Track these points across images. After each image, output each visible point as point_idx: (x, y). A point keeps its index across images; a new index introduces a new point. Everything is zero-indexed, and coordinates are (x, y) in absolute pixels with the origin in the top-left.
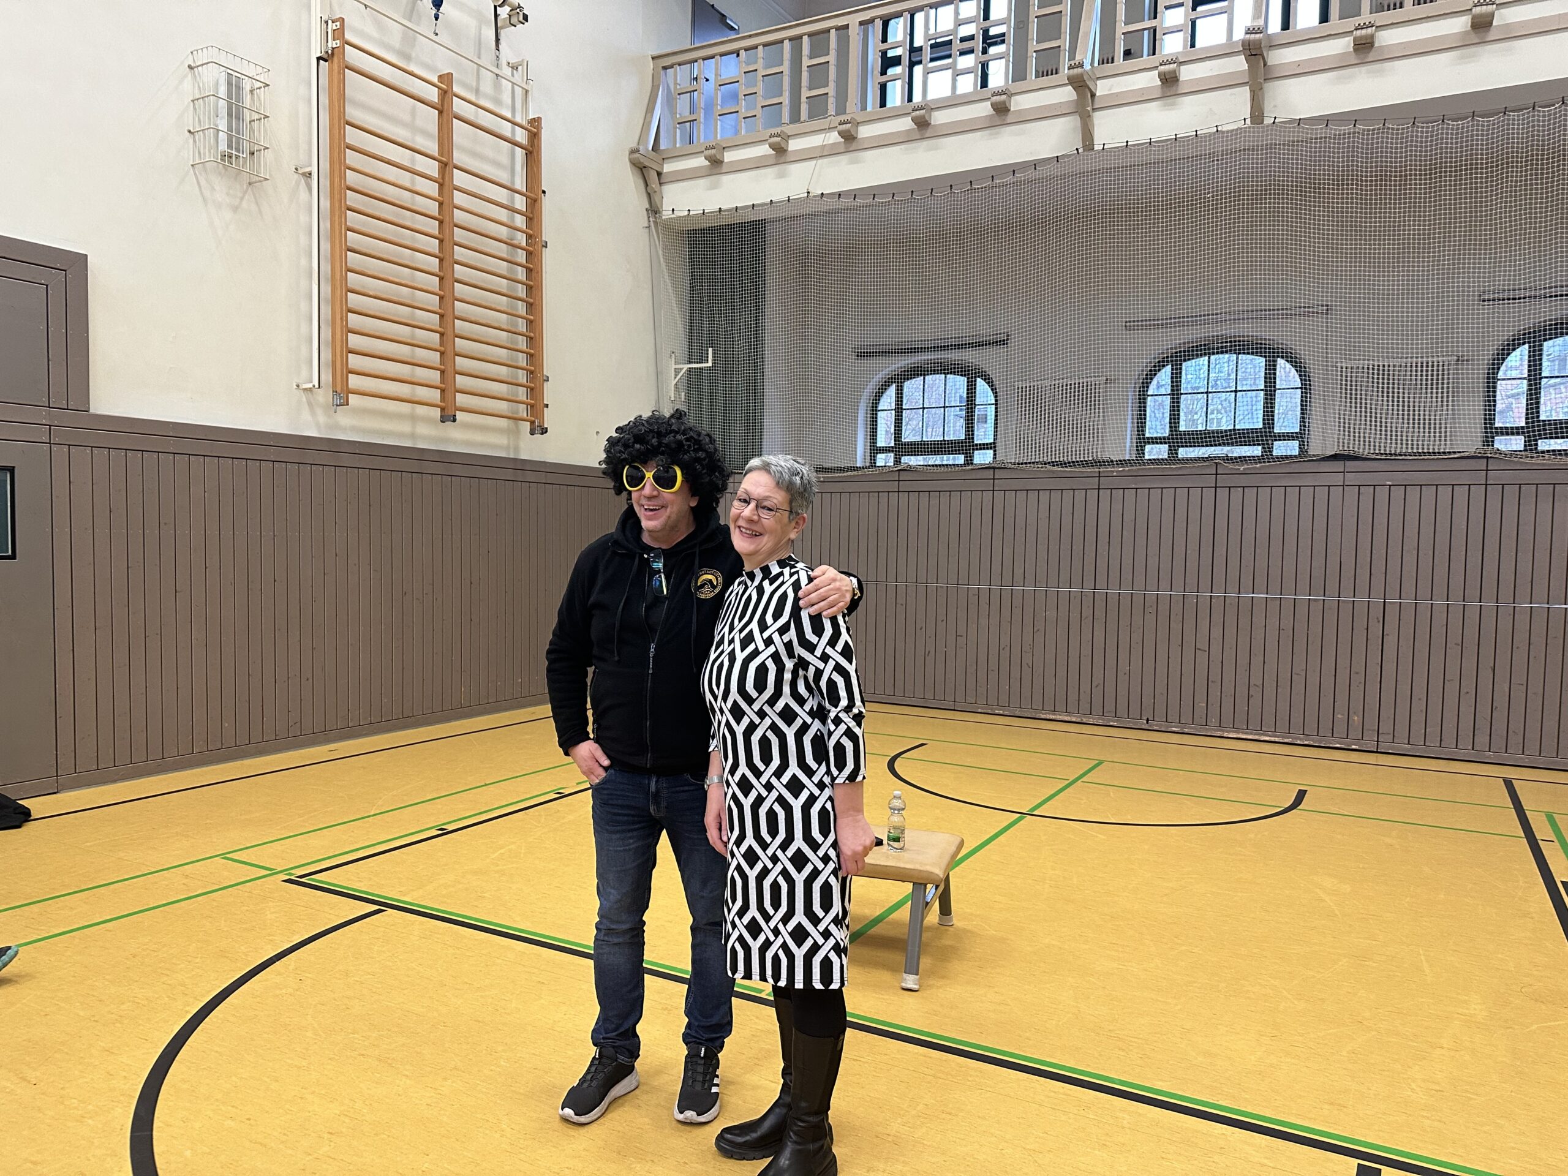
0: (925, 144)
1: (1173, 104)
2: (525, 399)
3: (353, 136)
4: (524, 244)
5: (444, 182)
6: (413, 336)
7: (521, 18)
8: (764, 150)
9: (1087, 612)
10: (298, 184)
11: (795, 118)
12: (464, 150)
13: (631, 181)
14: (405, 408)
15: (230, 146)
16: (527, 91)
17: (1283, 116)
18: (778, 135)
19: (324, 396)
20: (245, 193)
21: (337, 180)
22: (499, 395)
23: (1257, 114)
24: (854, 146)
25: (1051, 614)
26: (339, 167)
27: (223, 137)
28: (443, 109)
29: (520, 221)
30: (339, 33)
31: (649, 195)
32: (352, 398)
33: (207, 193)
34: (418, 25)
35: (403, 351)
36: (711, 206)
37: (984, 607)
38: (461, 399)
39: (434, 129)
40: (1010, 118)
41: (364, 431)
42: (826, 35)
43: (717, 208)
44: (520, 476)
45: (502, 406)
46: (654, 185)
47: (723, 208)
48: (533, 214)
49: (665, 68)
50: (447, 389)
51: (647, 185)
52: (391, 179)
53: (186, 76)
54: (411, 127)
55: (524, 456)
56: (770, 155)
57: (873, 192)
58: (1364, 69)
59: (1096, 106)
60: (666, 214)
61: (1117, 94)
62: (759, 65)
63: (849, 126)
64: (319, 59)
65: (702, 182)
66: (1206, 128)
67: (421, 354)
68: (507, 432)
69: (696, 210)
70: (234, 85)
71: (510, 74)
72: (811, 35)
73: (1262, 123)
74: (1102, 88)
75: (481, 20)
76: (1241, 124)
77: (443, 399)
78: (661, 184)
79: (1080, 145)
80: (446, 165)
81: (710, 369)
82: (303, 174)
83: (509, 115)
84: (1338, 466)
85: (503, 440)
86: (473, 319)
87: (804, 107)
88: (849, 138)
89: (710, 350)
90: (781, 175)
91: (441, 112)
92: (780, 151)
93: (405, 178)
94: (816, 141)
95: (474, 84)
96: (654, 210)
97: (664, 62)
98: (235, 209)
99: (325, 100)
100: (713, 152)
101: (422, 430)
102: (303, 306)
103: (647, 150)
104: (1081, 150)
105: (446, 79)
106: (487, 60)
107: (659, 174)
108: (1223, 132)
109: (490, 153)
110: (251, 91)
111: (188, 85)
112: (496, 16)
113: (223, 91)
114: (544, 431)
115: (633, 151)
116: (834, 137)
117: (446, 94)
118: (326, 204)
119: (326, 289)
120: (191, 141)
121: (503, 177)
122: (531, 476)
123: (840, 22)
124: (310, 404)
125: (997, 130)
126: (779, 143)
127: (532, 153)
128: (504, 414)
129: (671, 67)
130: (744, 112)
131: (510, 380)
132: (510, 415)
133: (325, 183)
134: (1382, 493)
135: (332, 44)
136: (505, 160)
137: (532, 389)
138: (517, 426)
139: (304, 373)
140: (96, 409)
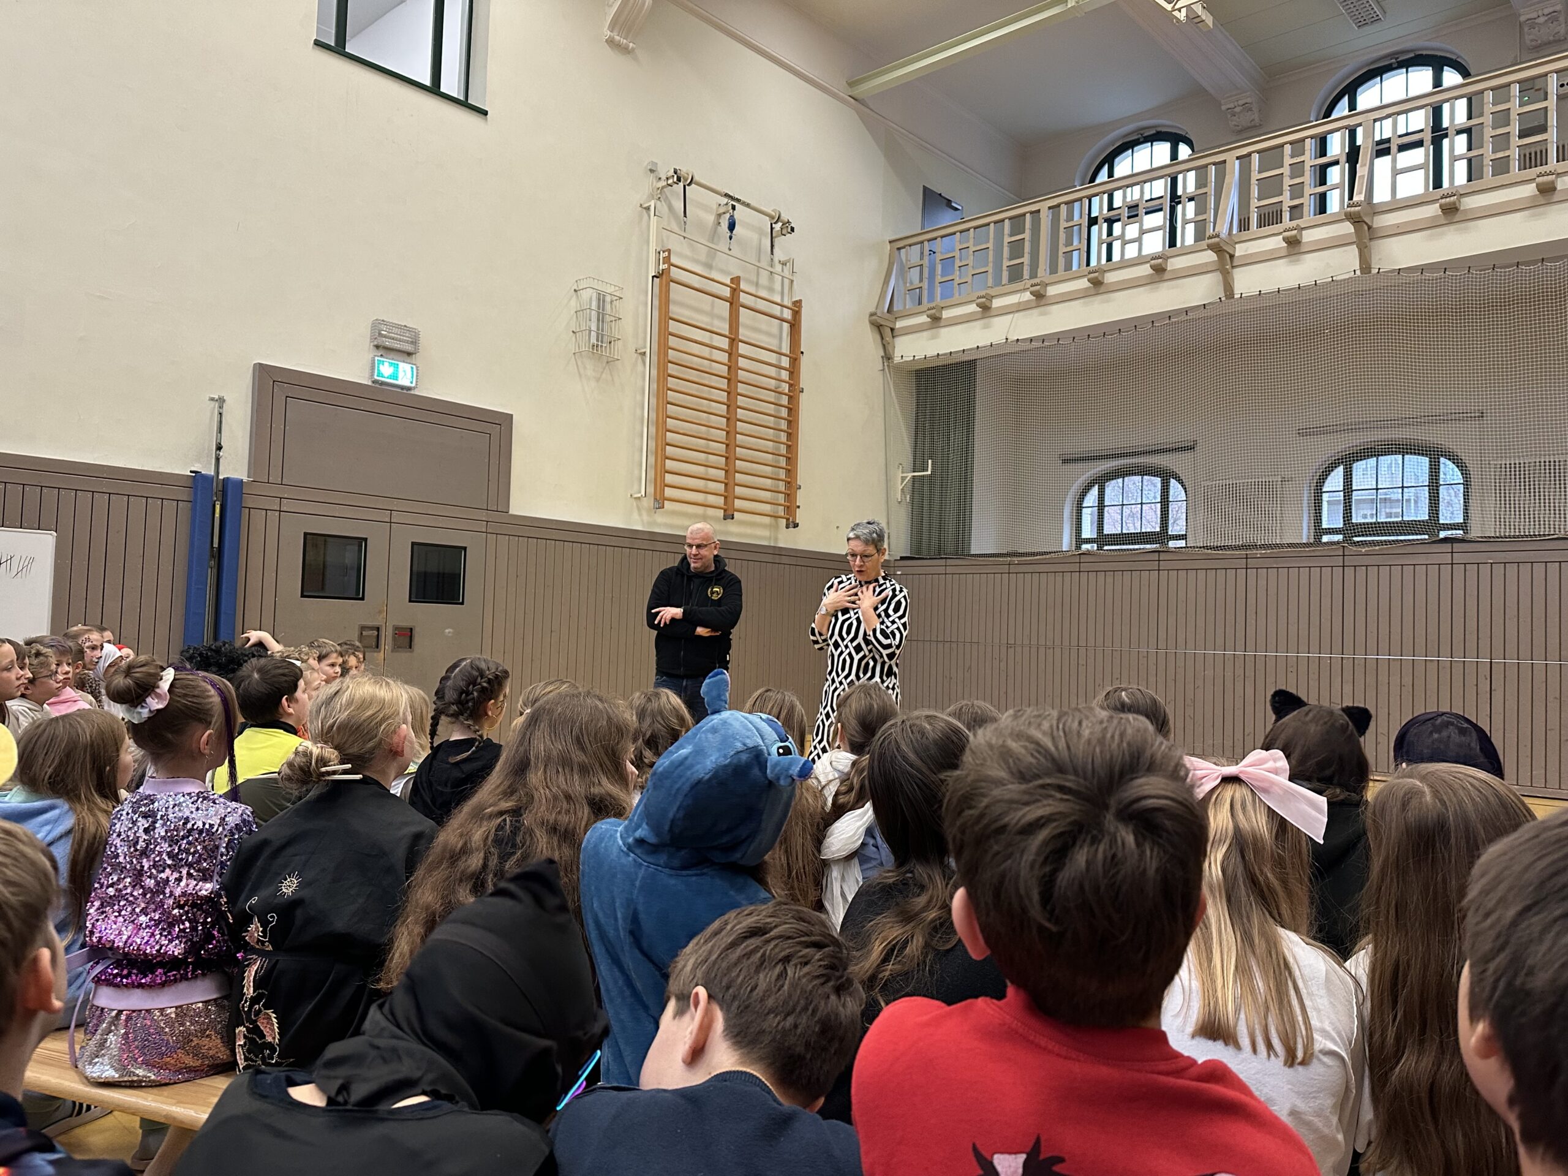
1: (1298, 260)
2: (783, 502)
3: (673, 327)
4: (787, 391)
5: (732, 353)
6: (707, 460)
7: (789, 230)
8: (973, 308)
9: (1240, 672)
10: (637, 359)
11: (998, 282)
12: (747, 327)
13: (870, 337)
14: (700, 510)
15: (598, 340)
16: (792, 281)
17: (1386, 267)
18: (983, 297)
19: (648, 503)
20: (604, 369)
21: (662, 356)
22: (764, 500)
23: (1365, 266)
24: (1043, 302)
25: (1209, 673)
26: (664, 347)
27: (593, 334)
28: (733, 302)
29: (785, 375)
30: (667, 260)
31: (884, 346)
32: (666, 503)
33: (582, 371)
34: (717, 245)
35: (700, 470)
36: (931, 352)
37: (1152, 668)
38: (738, 503)
39: (727, 314)
40: (1167, 276)
41: (671, 526)
42: (1022, 218)
43: (936, 354)
44: (777, 559)
45: (767, 508)
46: (888, 338)
47: (940, 353)
48: (794, 370)
49: (899, 249)
50: (728, 496)
51: (882, 338)
52: (697, 353)
53: (572, 297)
54: (712, 315)
55: (781, 545)
56: (979, 312)
57: (1058, 337)
58: (1452, 227)
59: (1235, 264)
60: (897, 359)
61: (1251, 255)
62: (970, 244)
63: (1038, 287)
64: (653, 277)
65: (925, 334)
66: (1324, 278)
67: (713, 472)
68: (769, 526)
69: (920, 355)
70: (601, 299)
71: (780, 270)
72: (1010, 218)
73: (1370, 272)
74: (1240, 250)
75: (761, 233)
76: (1352, 274)
77: (726, 503)
78: (893, 337)
79: (1222, 295)
80: (734, 341)
81: (930, 476)
82: (640, 354)
83: (779, 300)
85: (766, 533)
86: (749, 446)
87: (1005, 275)
88: (1039, 296)
89: (930, 461)
90: (986, 327)
91: (731, 304)
92: (985, 308)
93: (705, 351)
94: (1013, 299)
95: (755, 280)
96: (888, 357)
97: (898, 245)
98: (598, 380)
99: (656, 302)
100: (933, 311)
102: (637, 441)
103: (883, 313)
104: (1223, 299)
105: (736, 280)
106: (764, 263)
107: (892, 330)
108: (1337, 281)
109: (764, 327)
110: (612, 302)
111: (573, 302)
112: (772, 229)
113: (594, 306)
114: (796, 525)
115: (872, 315)
116: (1027, 296)
117: (735, 291)
118: (654, 372)
119: (653, 430)
120: (574, 338)
121: (773, 344)
122: (785, 560)
123: (1034, 208)
124: (639, 509)
126: (984, 303)
127: (795, 326)
128: (767, 513)
129: (904, 247)
130: (957, 281)
131: (773, 489)
132: (772, 514)
133: (655, 358)
134: (1485, 570)
135: (662, 266)
136: (775, 330)
137: (788, 495)
138: (777, 523)
139: (636, 487)
140: (513, 511)
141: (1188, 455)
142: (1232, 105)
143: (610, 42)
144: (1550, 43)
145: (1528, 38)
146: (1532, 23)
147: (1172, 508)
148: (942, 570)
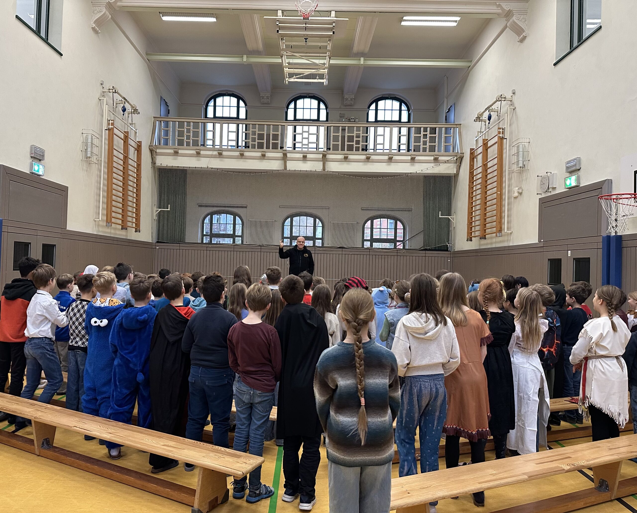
0: (242, 160)
1: (306, 162)
3: (114, 152)
5: (125, 162)
6: (119, 206)
7: (138, 113)
8: (195, 152)
14: (116, 226)
16: (136, 133)
17: (330, 170)
20: (88, 166)
23: (324, 169)
24: (221, 156)
26: (111, 161)
30: (113, 124)
31: (152, 158)
32: (113, 225)
33: (83, 167)
38: (127, 223)
40: (265, 158)
43: (177, 166)
46: (154, 155)
49: (158, 121)
50: (124, 220)
51: (152, 155)
53: (81, 136)
56: (195, 154)
58: (346, 163)
59: (287, 160)
60: (156, 164)
61: (292, 157)
62: (191, 127)
63: (221, 151)
64: (105, 130)
65: (170, 157)
66: (313, 169)
67: (120, 210)
73: (325, 171)
76: (321, 170)
77: (123, 223)
78: (156, 155)
80: (126, 157)
82: (98, 160)
83: (135, 140)
84: (341, 249)
88: (220, 154)
89: (169, 205)
90: (198, 160)
91: (124, 141)
92: (198, 154)
94: (210, 153)
96: (153, 163)
97: (158, 119)
98: (87, 171)
100: (177, 150)
101: (118, 232)
103: (154, 146)
105: (127, 133)
107: (156, 153)
108: (317, 171)
111: (81, 138)
112: (132, 111)
113: (90, 141)
114: (140, 232)
115: (150, 146)
116: (216, 153)
117: (127, 137)
120: (82, 153)
125: (262, 160)
126: (198, 151)
127: (139, 151)
129: (160, 121)
134: (350, 256)
135: (110, 127)
137: (137, 219)
139: (95, 216)
140: (68, 228)
141: (244, 209)
142: (264, 95)
143: (93, 29)
144: (349, 105)
145: (345, 102)
146: (347, 99)
147: (237, 226)
148: (178, 248)
